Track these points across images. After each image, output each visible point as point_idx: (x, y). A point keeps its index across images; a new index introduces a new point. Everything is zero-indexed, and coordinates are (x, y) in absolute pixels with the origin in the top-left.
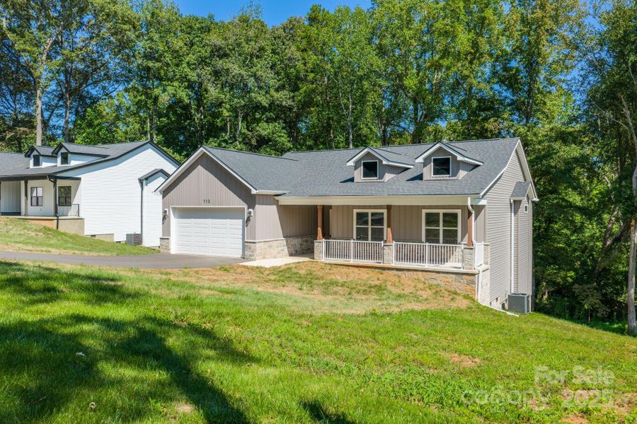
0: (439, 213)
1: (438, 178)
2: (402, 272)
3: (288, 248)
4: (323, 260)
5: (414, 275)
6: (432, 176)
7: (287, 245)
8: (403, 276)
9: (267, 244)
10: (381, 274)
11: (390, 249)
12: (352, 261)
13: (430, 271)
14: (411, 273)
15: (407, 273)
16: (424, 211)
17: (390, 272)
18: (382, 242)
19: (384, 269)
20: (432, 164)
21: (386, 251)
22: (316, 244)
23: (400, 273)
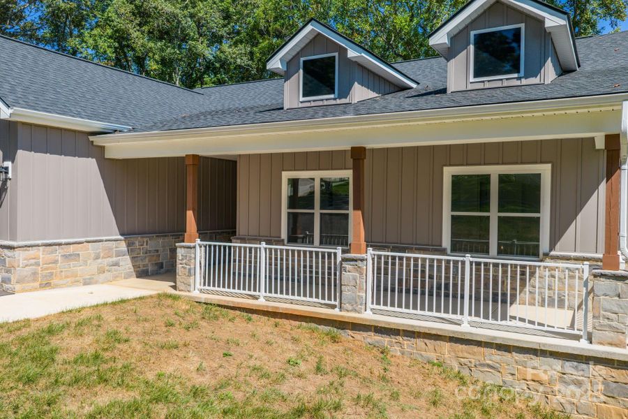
0: (489, 176)
1: (487, 85)
2: (393, 339)
3: (133, 259)
4: (196, 294)
5: (429, 350)
6: (472, 79)
7: (130, 251)
8: (396, 350)
9: (60, 251)
10: (334, 340)
11: (359, 270)
12: (263, 299)
13: (479, 344)
14: (420, 342)
15: (407, 343)
16: (449, 172)
17: (359, 336)
18: (339, 250)
19: (342, 325)
20: (472, 47)
21: (349, 275)
22: (180, 253)
23: (385, 340)
